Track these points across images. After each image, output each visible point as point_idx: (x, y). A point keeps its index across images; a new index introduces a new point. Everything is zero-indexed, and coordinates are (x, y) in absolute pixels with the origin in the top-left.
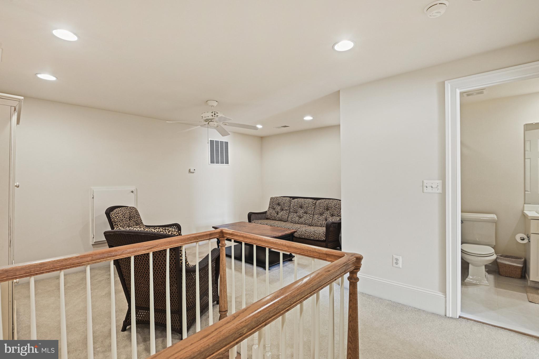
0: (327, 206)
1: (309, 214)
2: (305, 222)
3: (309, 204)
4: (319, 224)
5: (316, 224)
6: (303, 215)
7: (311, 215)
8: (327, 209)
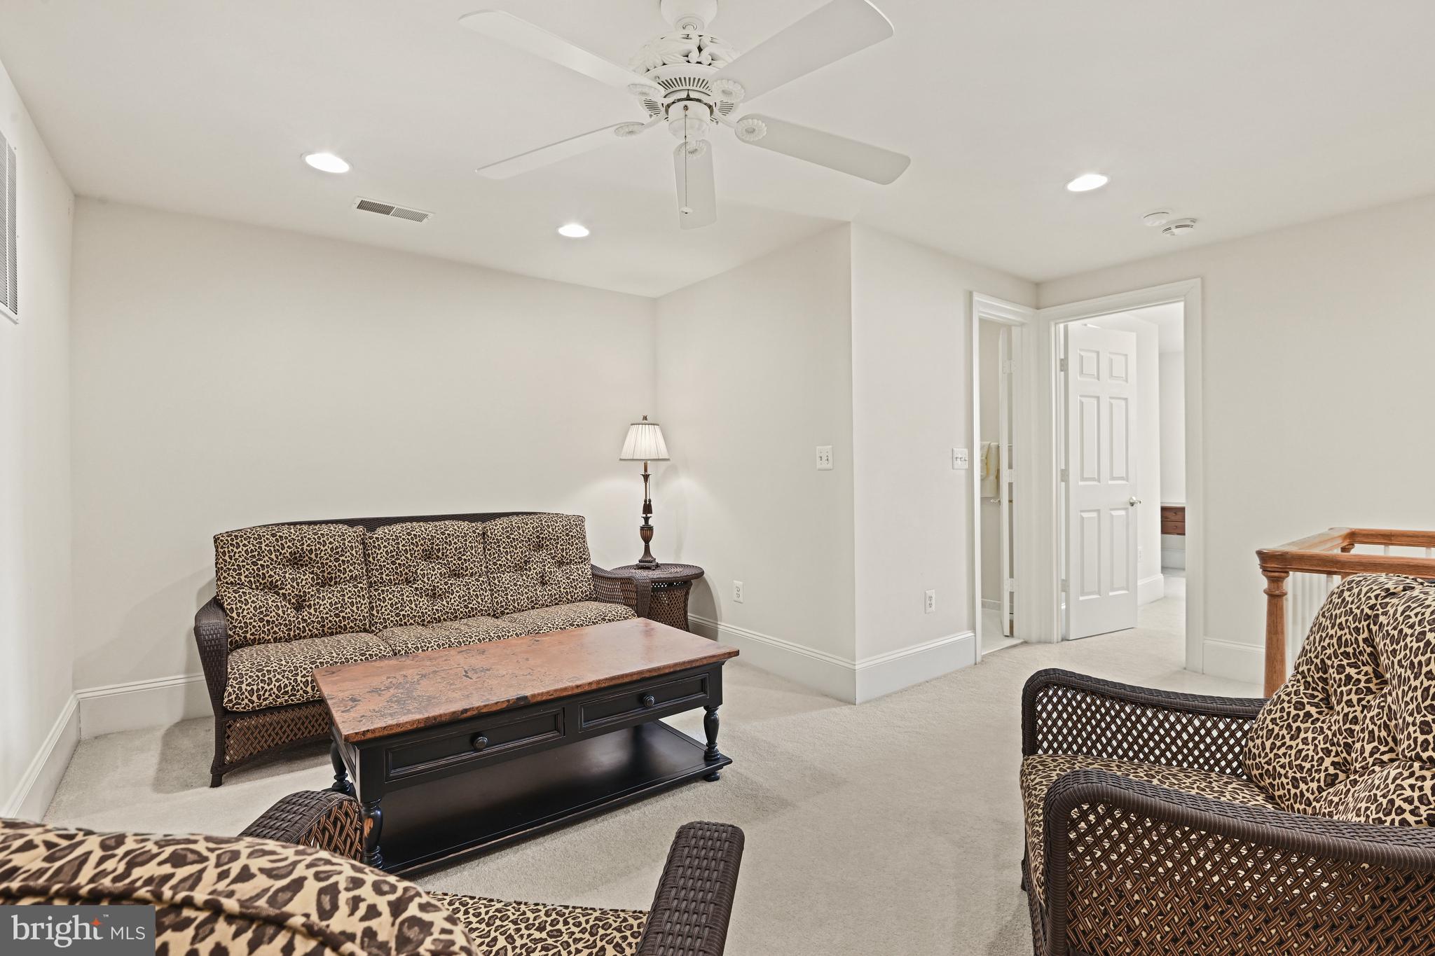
0: (538, 537)
1: (472, 575)
2: (466, 607)
3: (466, 540)
4: (525, 602)
5: (516, 605)
6: (446, 583)
7: (480, 576)
8: (539, 547)
